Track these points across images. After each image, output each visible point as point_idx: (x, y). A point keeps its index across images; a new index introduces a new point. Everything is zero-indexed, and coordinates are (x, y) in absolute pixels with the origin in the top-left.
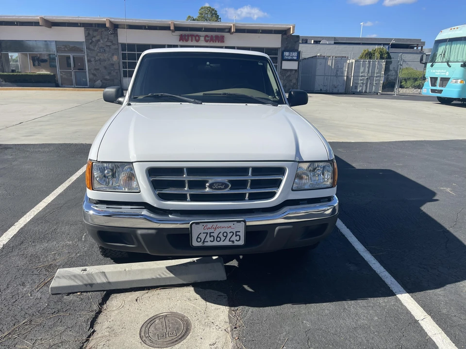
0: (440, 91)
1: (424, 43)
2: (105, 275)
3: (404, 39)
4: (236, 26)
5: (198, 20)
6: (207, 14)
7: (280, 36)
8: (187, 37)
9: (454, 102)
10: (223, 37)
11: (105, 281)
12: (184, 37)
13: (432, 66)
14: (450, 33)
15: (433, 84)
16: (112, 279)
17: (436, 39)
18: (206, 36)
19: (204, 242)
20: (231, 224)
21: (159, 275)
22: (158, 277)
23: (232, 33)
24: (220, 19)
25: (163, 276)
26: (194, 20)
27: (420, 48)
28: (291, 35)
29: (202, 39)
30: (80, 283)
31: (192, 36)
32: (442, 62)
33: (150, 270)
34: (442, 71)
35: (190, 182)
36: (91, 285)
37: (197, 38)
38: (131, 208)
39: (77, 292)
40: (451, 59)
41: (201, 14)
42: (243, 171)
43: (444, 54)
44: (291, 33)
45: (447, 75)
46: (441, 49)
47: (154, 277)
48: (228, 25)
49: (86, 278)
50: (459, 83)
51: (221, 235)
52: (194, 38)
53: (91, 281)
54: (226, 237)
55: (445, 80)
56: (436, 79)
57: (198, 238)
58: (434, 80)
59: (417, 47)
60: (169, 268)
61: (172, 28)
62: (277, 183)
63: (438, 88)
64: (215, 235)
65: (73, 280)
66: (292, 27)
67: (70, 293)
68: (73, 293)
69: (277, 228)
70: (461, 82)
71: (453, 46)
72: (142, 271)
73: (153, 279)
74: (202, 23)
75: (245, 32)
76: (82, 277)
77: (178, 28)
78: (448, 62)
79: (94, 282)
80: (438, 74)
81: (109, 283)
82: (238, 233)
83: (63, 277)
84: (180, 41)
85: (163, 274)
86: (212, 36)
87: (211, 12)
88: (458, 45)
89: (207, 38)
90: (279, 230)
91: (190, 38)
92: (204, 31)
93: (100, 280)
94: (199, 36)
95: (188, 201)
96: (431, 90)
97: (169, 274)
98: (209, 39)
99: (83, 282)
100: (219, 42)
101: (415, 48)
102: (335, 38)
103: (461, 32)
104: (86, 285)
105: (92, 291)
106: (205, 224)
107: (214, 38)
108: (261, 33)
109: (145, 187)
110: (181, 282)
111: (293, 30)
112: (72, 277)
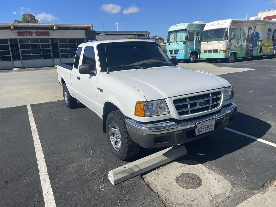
0: (176, 56)
1: (149, 33)
2: (138, 167)
3: (140, 32)
4: (57, 26)
5: (22, 22)
6: (28, 18)
7: (84, 31)
8: (23, 33)
9: (181, 61)
10: (48, 32)
11: (139, 170)
12: (21, 33)
13: (169, 44)
14: (175, 28)
15: (171, 53)
16: (142, 167)
17: (169, 31)
18: (37, 32)
19: (200, 132)
20: (210, 121)
21: (161, 159)
22: (161, 160)
23: (54, 30)
24: (38, 21)
25: (163, 159)
26: (19, 22)
27: (148, 36)
28: (91, 31)
29: (34, 34)
30: (128, 174)
31: (27, 32)
32: (174, 42)
33: (157, 158)
34: (175, 46)
35: (190, 104)
36: (133, 174)
37: (31, 34)
38: (164, 123)
39: (127, 180)
40: (178, 40)
41: (24, 18)
42: (207, 95)
43: (174, 38)
44: (91, 29)
45: (177, 48)
46: (172, 36)
47: (160, 161)
48: (51, 25)
49: (130, 170)
50: (183, 52)
51: (207, 127)
52: (28, 34)
53: (132, 171)
54: (208, 127)
55: (177, 51)
56: (172, 51)
57: (198, 130)
58: (171, 51)
59: (147, 35)
60: (164, 154)
61: (12, 28)
62: (219, 99)
63: (174, 55)
64: (204, 128)
65: (124, 173)
66: (91, 26)
67: (124, 181)
68: (125, 181)
69: (224, 119)
70: (184, 51)
71: (177, 34)
72: (153, 160)
73: (159, 162)
74: (33, 24)
75: (62, 29)
76: (127, 171)
77: (16, 28)
78: (177, 42)
79: (134, 172)
80: (173, 48)
81: (141, 170)
82: (213, 125)
83: (118, 173)
84: (18, 36)
85: (163, 158)
86: (41, 32)
87: (31, 17)
88: (180, 34)
89: (37, 34)
90: (225, 120)
91: (25, 34)
92: (34, 29)
93: (137, 169)
94: (32, 33)
95: (190, 114)
96: (171, 56)
97: (165, 157)
98: (39, 34)
99: (129, 173)
100: (46, 36)
101: (146, 36)
102: (105, 32)
103: (180, 27)
104: (131, 174)
105: (134, 177)
106: (201, 123)
107: (42, 33)
108: (72, 30)
109: (173, 110)
110: (171, 160)
111: (92, 28)
112: (123, 172)
